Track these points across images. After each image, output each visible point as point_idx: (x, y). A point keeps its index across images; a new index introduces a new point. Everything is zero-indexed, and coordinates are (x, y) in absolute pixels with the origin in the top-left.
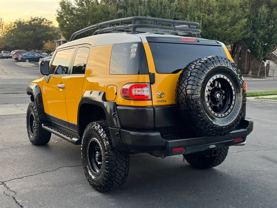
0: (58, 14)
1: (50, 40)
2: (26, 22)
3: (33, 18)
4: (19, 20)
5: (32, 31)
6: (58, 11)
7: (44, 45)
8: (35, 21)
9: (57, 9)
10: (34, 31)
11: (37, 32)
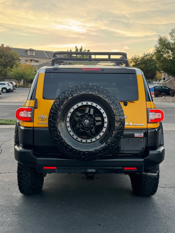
0: (156, 50)
1: (158, 71)
2: (140, 58)
3: (146, 54)
4: (134, 57)
5: (144, 65)
6: (156, 47)
7: (156, 76)
8: (147, 56)
9: (155, 46)
10: (145, 65)
11: (148, 65)
